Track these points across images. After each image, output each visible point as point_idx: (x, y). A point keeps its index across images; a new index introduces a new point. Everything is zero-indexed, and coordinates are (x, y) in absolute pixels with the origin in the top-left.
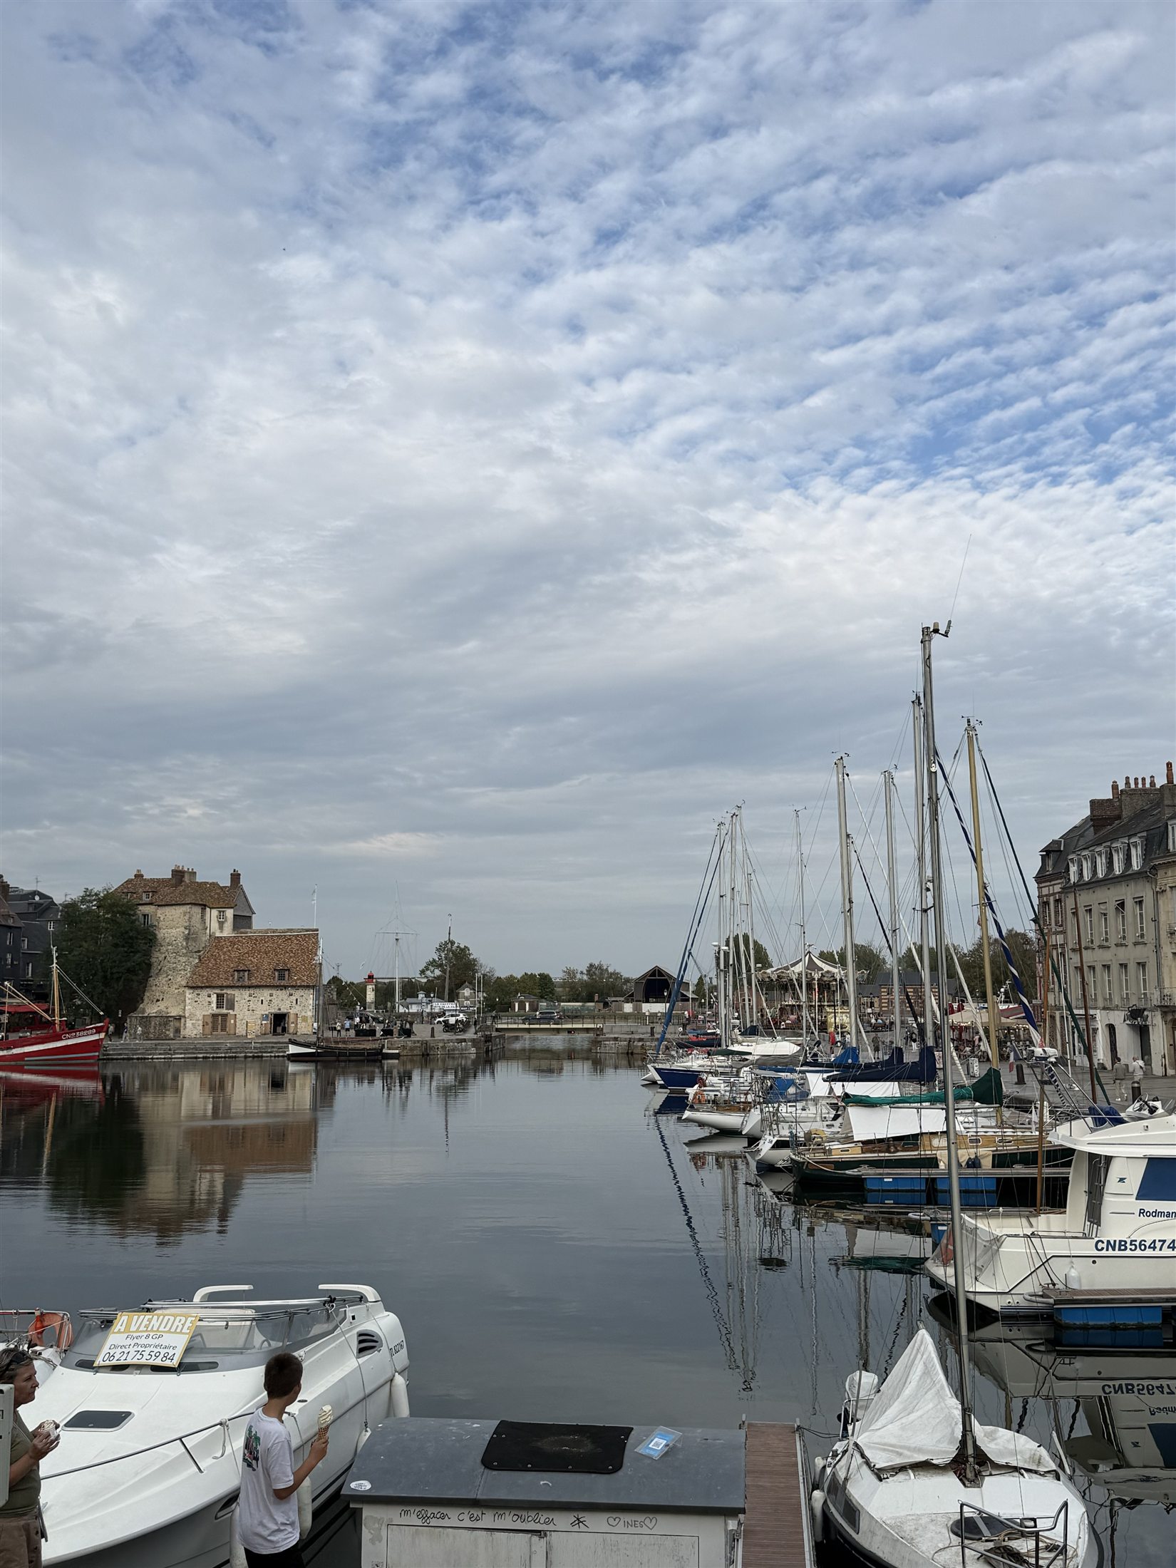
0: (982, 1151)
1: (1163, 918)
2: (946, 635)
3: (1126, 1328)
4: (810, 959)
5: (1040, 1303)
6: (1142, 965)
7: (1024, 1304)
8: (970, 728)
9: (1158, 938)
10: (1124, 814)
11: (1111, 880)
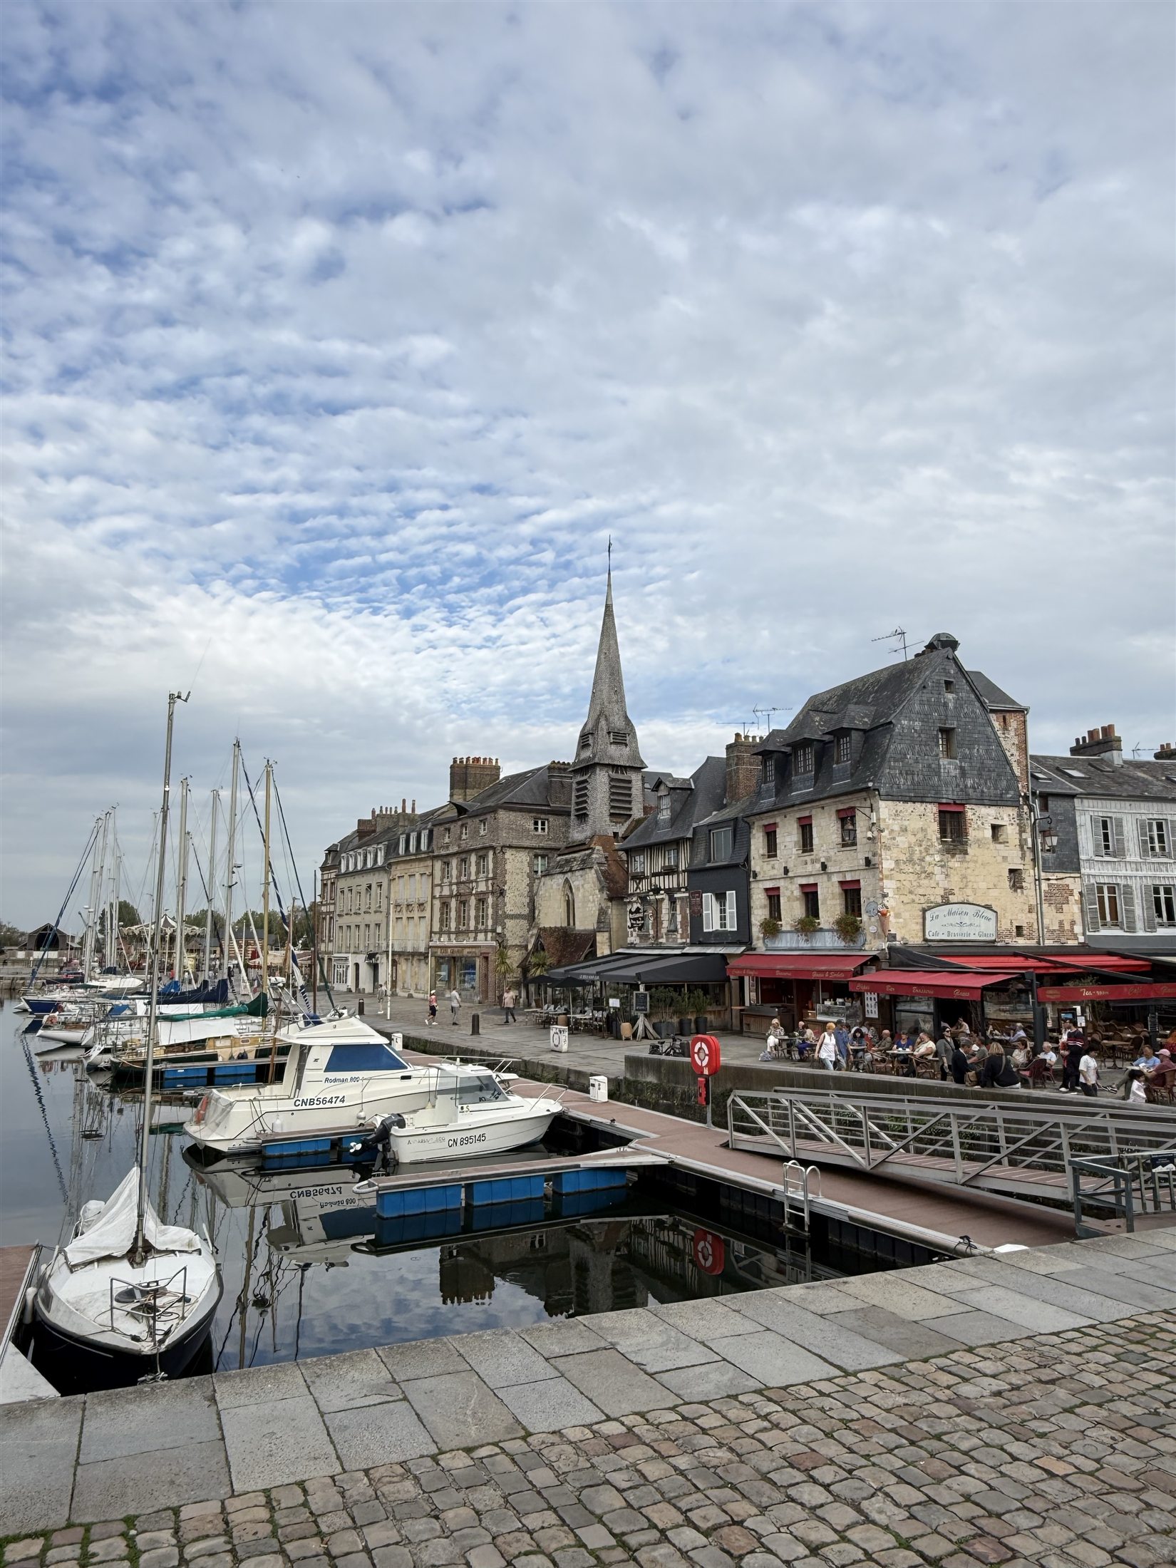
0: (247, 1048)
1: (392, 896)
2: (186, 701)
3: (307, 1154)
4: (166, 920)
5: (253, 1145)
6: (378, 925)
7: (244, 1145)
8: (268, 765)
9: (388, 909)
10: (378, 830)
11: (364, 871)
